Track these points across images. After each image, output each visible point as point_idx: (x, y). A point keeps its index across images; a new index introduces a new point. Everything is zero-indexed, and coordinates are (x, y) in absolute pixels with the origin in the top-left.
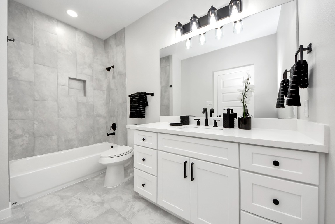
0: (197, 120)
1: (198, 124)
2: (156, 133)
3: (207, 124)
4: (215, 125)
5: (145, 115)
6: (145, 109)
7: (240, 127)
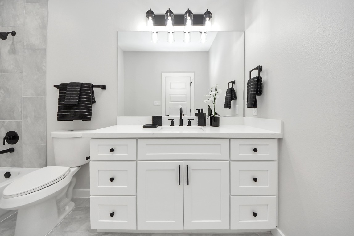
0: (171, 120)
1: (172, 124)
2: (135, 140)
3: (181, 124)
4: (189, 124)
5: (91, 115)
6: (91, 107)
7: (212, 124)
